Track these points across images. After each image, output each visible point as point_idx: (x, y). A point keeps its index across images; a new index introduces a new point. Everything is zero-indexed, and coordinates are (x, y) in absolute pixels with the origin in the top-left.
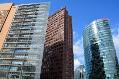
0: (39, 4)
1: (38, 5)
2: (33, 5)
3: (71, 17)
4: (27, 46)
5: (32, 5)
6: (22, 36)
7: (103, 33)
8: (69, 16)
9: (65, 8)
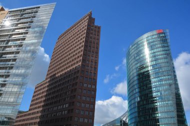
0: (39, 7)
1: (37, 8)
2: (30, 9)
3: (99, 28)
4: (7, 71)
5: (27, 9)
6: (4, 56)
7: (158, 53)
8: (96, 27)
9: (91, 13)
